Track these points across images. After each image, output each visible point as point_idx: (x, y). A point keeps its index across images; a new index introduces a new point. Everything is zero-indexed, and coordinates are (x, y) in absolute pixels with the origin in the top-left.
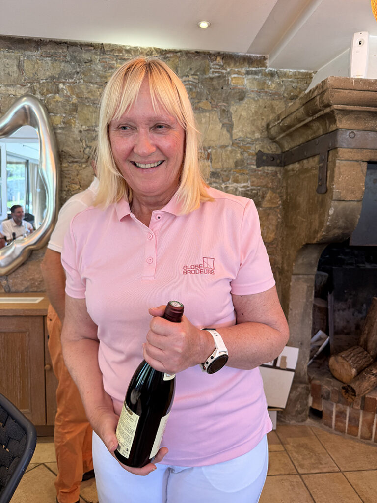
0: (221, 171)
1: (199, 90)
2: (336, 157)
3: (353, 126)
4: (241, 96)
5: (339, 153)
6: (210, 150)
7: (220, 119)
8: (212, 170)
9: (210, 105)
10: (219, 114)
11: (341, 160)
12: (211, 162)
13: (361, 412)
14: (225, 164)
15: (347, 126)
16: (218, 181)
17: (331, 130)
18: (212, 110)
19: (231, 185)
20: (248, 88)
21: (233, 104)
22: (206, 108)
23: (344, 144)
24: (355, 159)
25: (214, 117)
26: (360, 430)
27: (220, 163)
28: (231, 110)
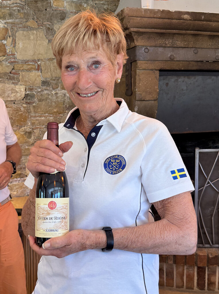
0: (51, 80)
1: (26, 11)
2: (136, 67)
3: (147, 44)
4: (63, 17)
5: (138, 65)
6: (39, 62)
7: (46, 36)
8: (43, 79)
9: (37, 24)
10: (45, 32)
11: (140, 70)
12: (41, 72)
13: (174, 266)
14: (53, 73)
15: (142, 44)
16: (48, 88)
17: (131, 47)
18: (38, 28)
19: (59, 92)
20: (68, 9)
21: (56, 24)
22: (33, 27)
23: (141, 58)
24: (150, 68)
25: (41, 34)
26: (175, 281)
27: (49, 73)
28: (55, 28)
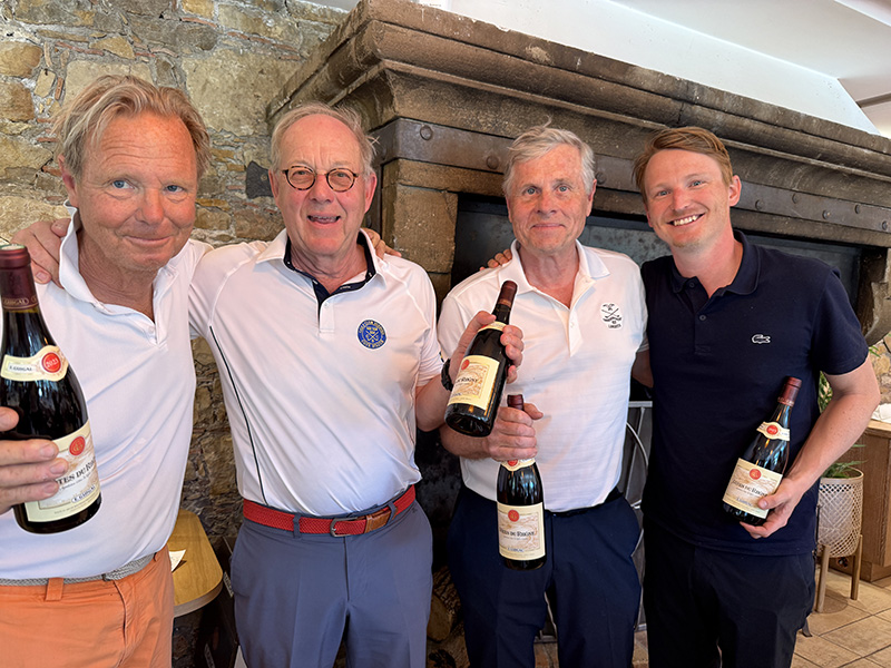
1: (100, 10)
2: (396, 177)
3: (427, 115)
4: (207, 41)
5: (402, 171)
9: (131, 48)
10: (155, 73)
11: (407, 186)
15: (415, 114)
18: (135, 59)
20: (222, 24)
21: (187, 56)
23: (411, 152)
24: (434, 185)
28: (183, 67)
